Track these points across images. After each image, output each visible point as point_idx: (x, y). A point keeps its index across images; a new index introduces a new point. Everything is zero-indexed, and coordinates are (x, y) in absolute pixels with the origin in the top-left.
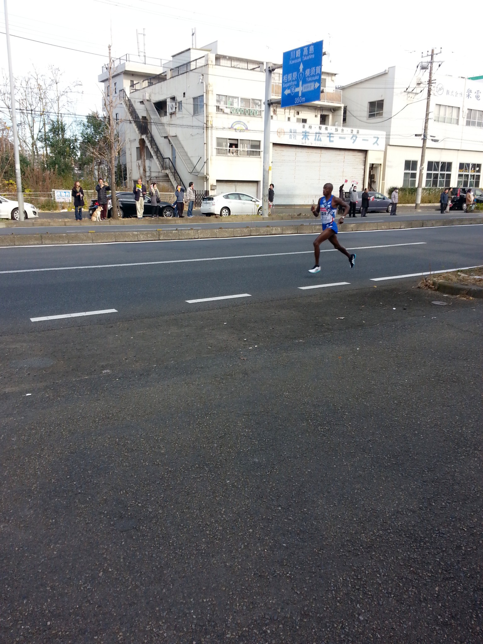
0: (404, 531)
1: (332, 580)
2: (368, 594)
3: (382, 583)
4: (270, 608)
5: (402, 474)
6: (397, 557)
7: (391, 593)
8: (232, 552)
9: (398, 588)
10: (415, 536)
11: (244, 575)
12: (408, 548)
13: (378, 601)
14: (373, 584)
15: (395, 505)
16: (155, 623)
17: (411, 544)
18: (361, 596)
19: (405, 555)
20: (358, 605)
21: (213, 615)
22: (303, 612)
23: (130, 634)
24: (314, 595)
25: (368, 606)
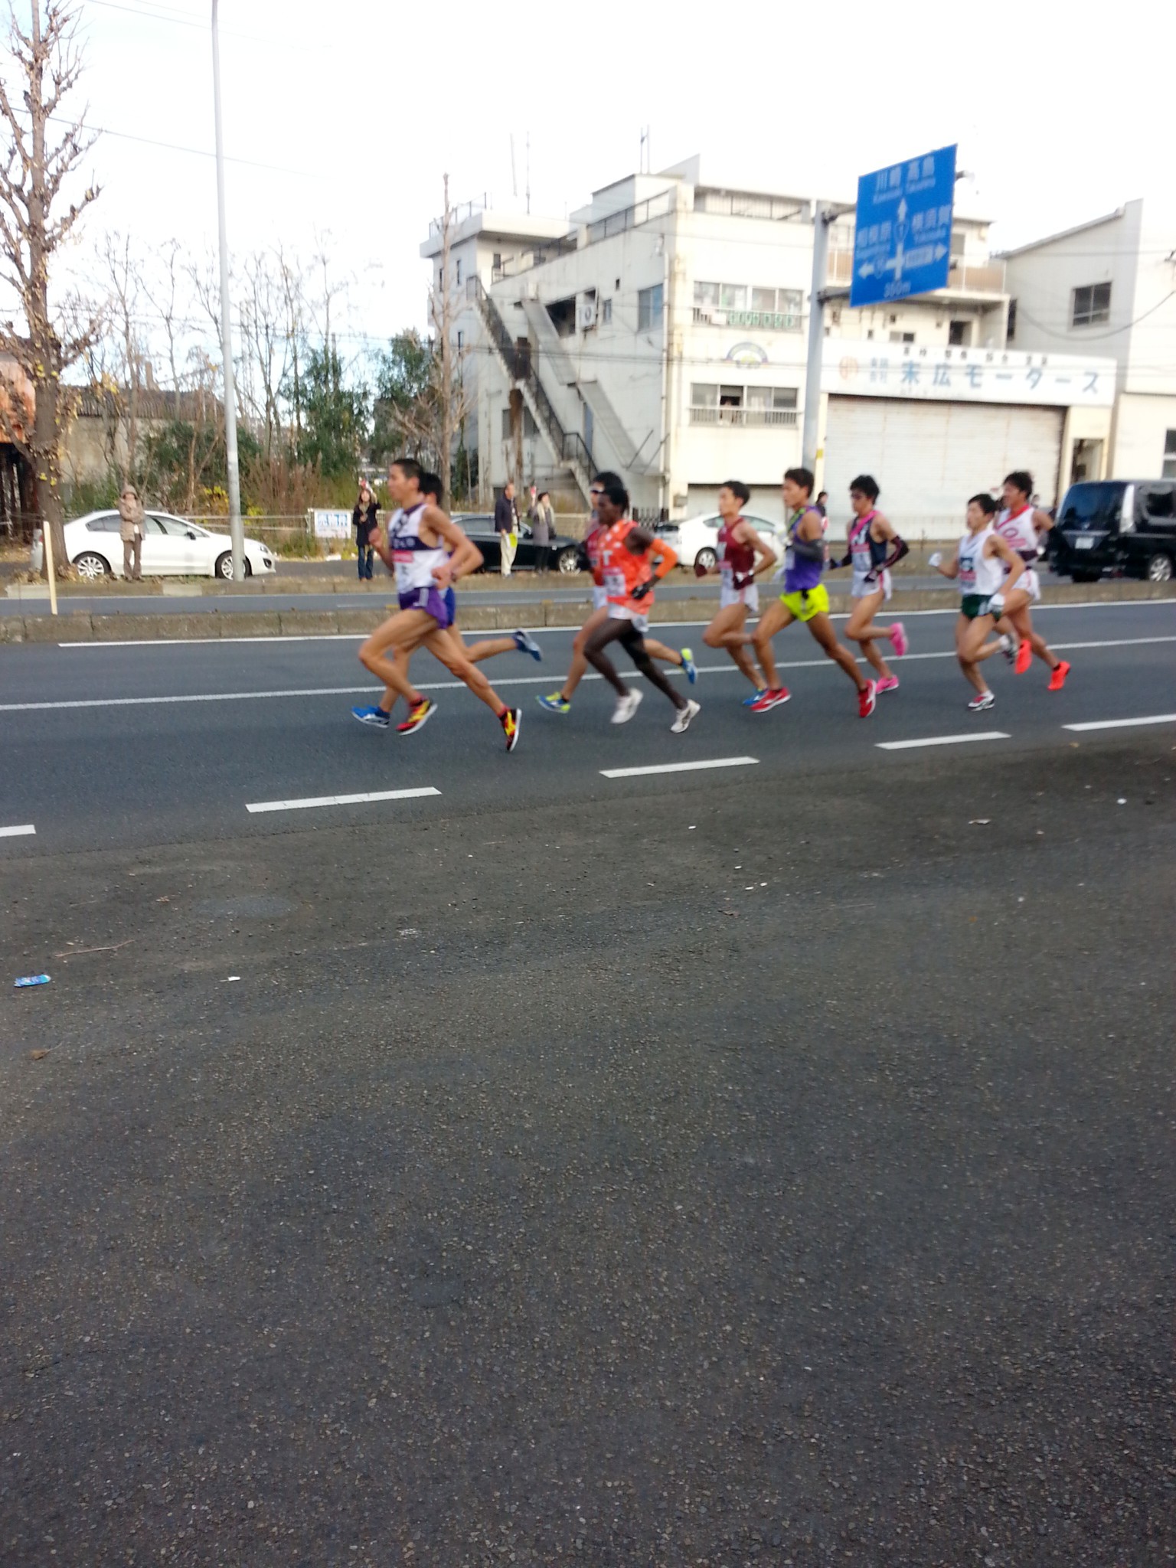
0: (1111, 1356)
1: (922, 1462)
2: (1010, 1504)
3: (1048, 1479)
4: (765, 1516)
5: (1115, 1215)
6: (1088, 1419)
7: (1068, 1508)
8: (680, 1375)
9: (1088, 1497)
10: (1138, 1369)
11: (707, 1432)
12: (1119, 1399)
13: (1035, 1524)
14: (1022, 1482)
15: (1093, 1290)
16: (490, 1526)
17: (1126, 1389)
18: (991, 1508)
19: (1110, 1414)
20: (983, 1530)
21: (627, 1520)
22: (844, 1534)
23: (432, 1546)
24: (874, 1495)
25: (1008, 1534)
